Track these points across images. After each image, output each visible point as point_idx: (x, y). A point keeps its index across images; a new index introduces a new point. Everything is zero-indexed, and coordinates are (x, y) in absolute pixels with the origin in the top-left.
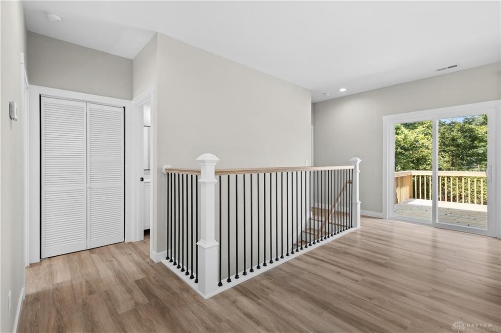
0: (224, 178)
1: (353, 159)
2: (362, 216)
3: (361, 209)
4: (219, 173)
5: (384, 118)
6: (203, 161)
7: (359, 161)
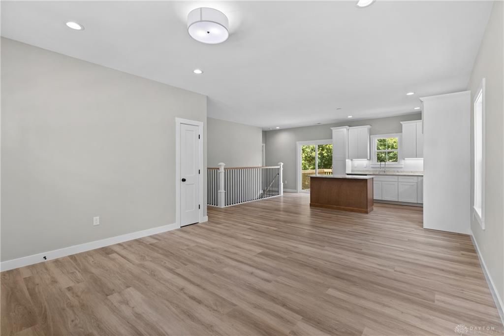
0: (226, 171)
1: (279, 163)
2: (284, 192)
3: (284, 188)
4: (225, 169)
5: (297, 142)
6: (221, 165)
7: (282, 164)
